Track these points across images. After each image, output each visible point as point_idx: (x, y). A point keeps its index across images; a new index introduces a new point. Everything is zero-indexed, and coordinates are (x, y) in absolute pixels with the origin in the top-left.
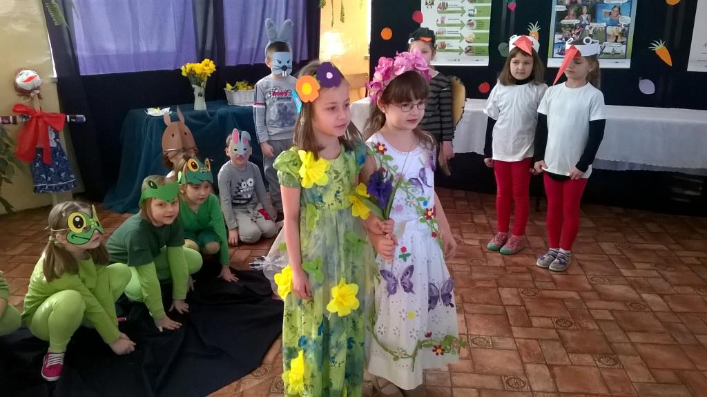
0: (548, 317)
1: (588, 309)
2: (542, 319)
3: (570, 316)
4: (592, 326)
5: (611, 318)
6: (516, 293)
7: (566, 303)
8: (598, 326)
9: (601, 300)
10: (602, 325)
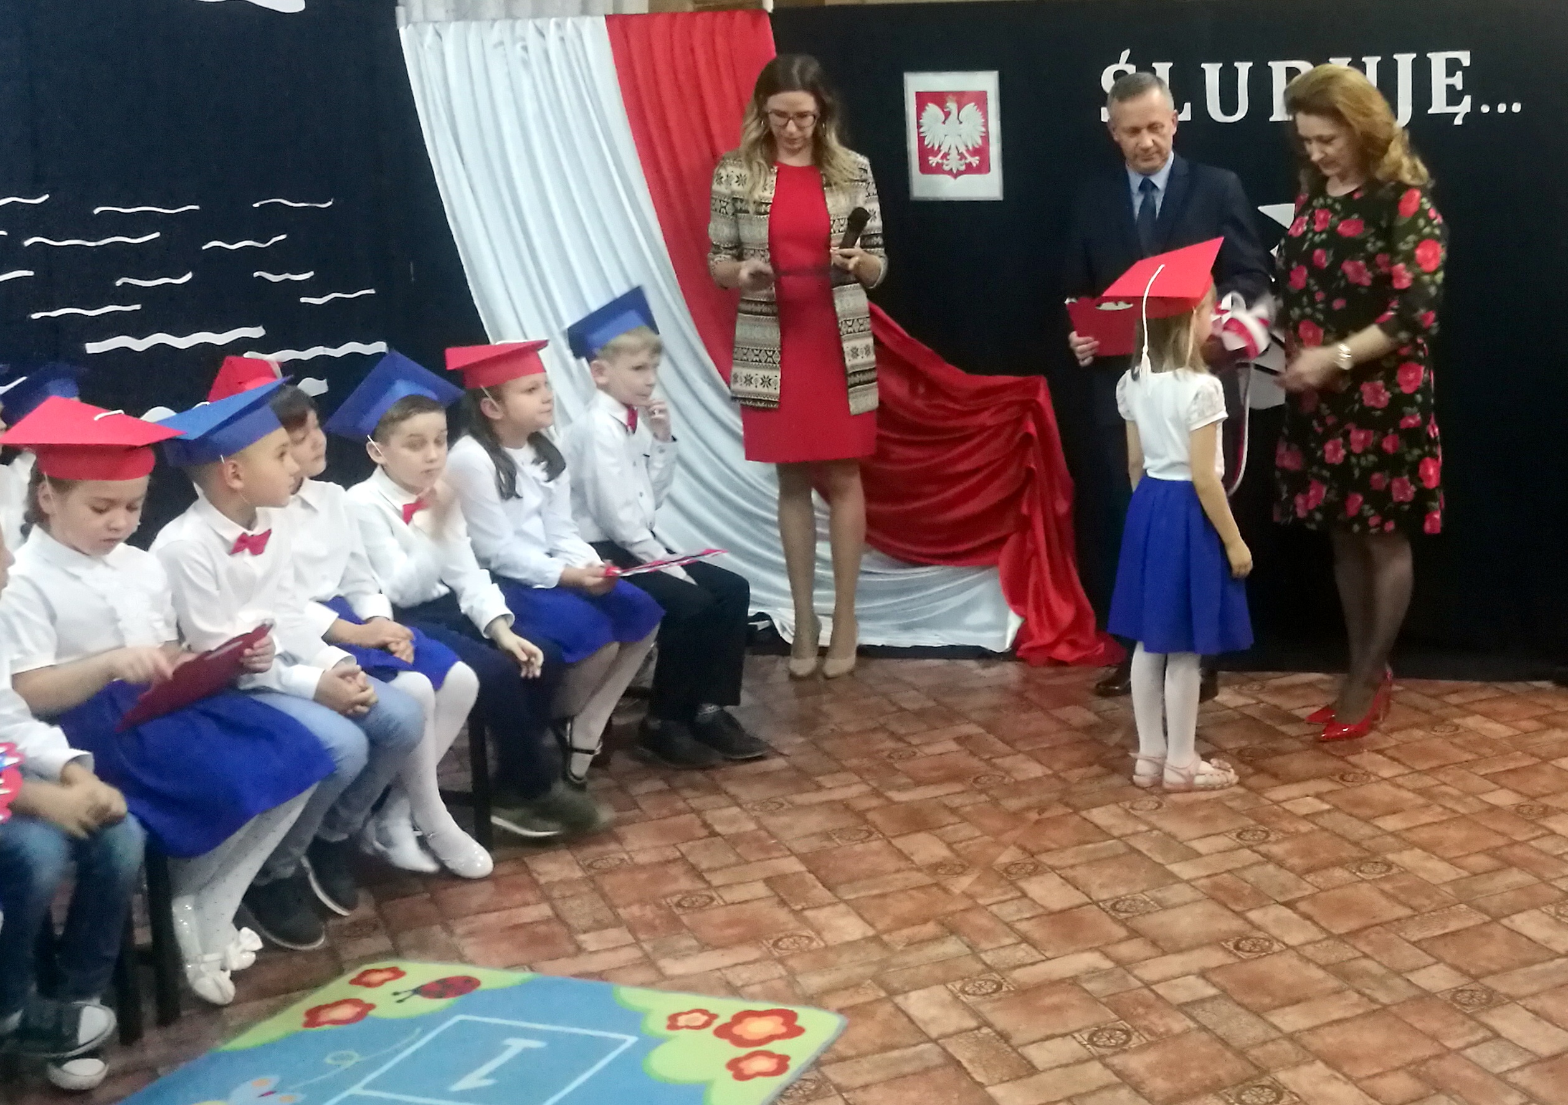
0: (1064, 1035)
1: (1147, 985)
2: (1049, 1044)
3: (1114, 1016)
4: (1178, 1024)
5: (1211, 991)
6: (946, 996)
7: (1089, 986)
8: (1193, 1018)
9: (1164, 953)
10: (1197, 1012)
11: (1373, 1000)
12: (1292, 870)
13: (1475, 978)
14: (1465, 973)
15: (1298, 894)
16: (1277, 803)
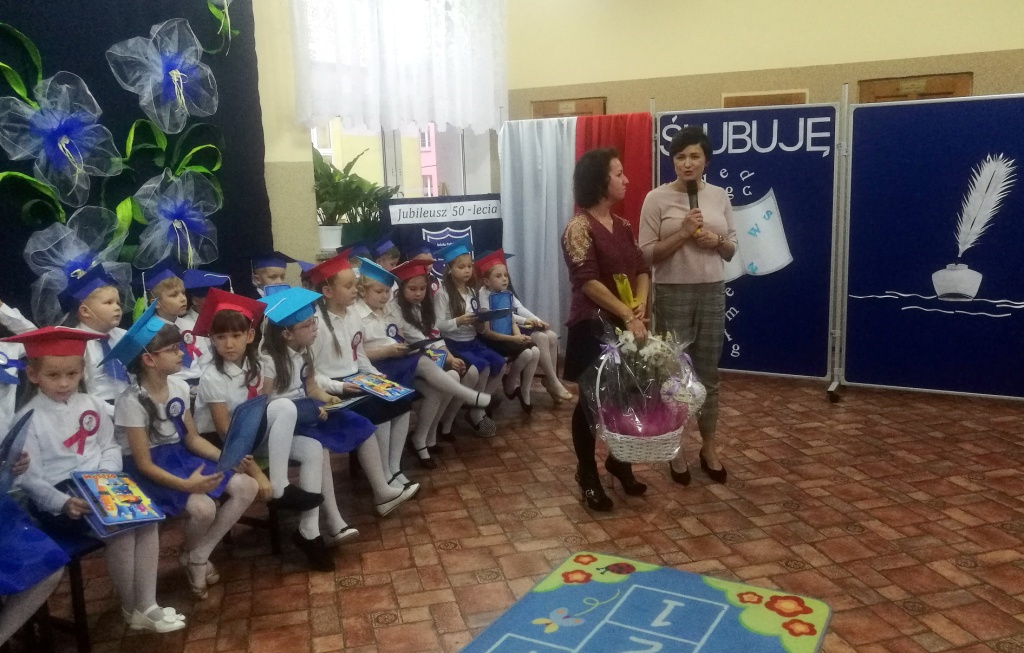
11: (860, 602)
12: (812, 526)
13: (915, 595)
14: (908, 592)
15: (816, 539)
16: (802, 490)
